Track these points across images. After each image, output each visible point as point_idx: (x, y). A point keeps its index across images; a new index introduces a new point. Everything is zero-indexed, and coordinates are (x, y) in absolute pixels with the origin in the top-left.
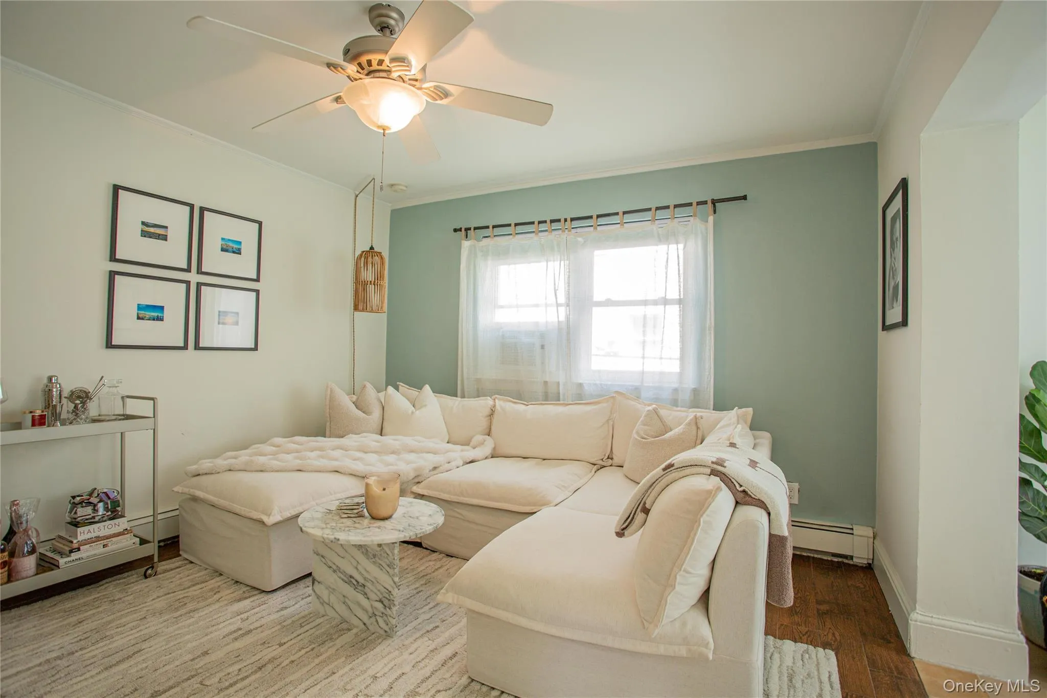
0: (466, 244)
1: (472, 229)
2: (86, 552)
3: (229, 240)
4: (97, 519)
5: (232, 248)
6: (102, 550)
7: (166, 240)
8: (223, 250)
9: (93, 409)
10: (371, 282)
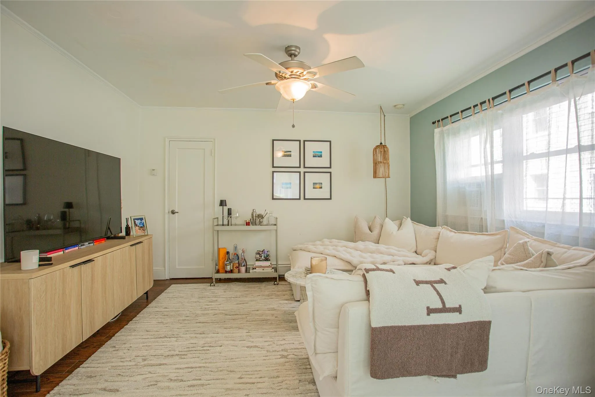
0: (437, 131)
1: (441, 120)
2: (258, 270)
3: (316, 152)
4: (261, 259)
5: (318, 155)
6: (262, 271)
7: (291, 156)
8: (314, 156)
9: (265, 221)
10: (380, 162)
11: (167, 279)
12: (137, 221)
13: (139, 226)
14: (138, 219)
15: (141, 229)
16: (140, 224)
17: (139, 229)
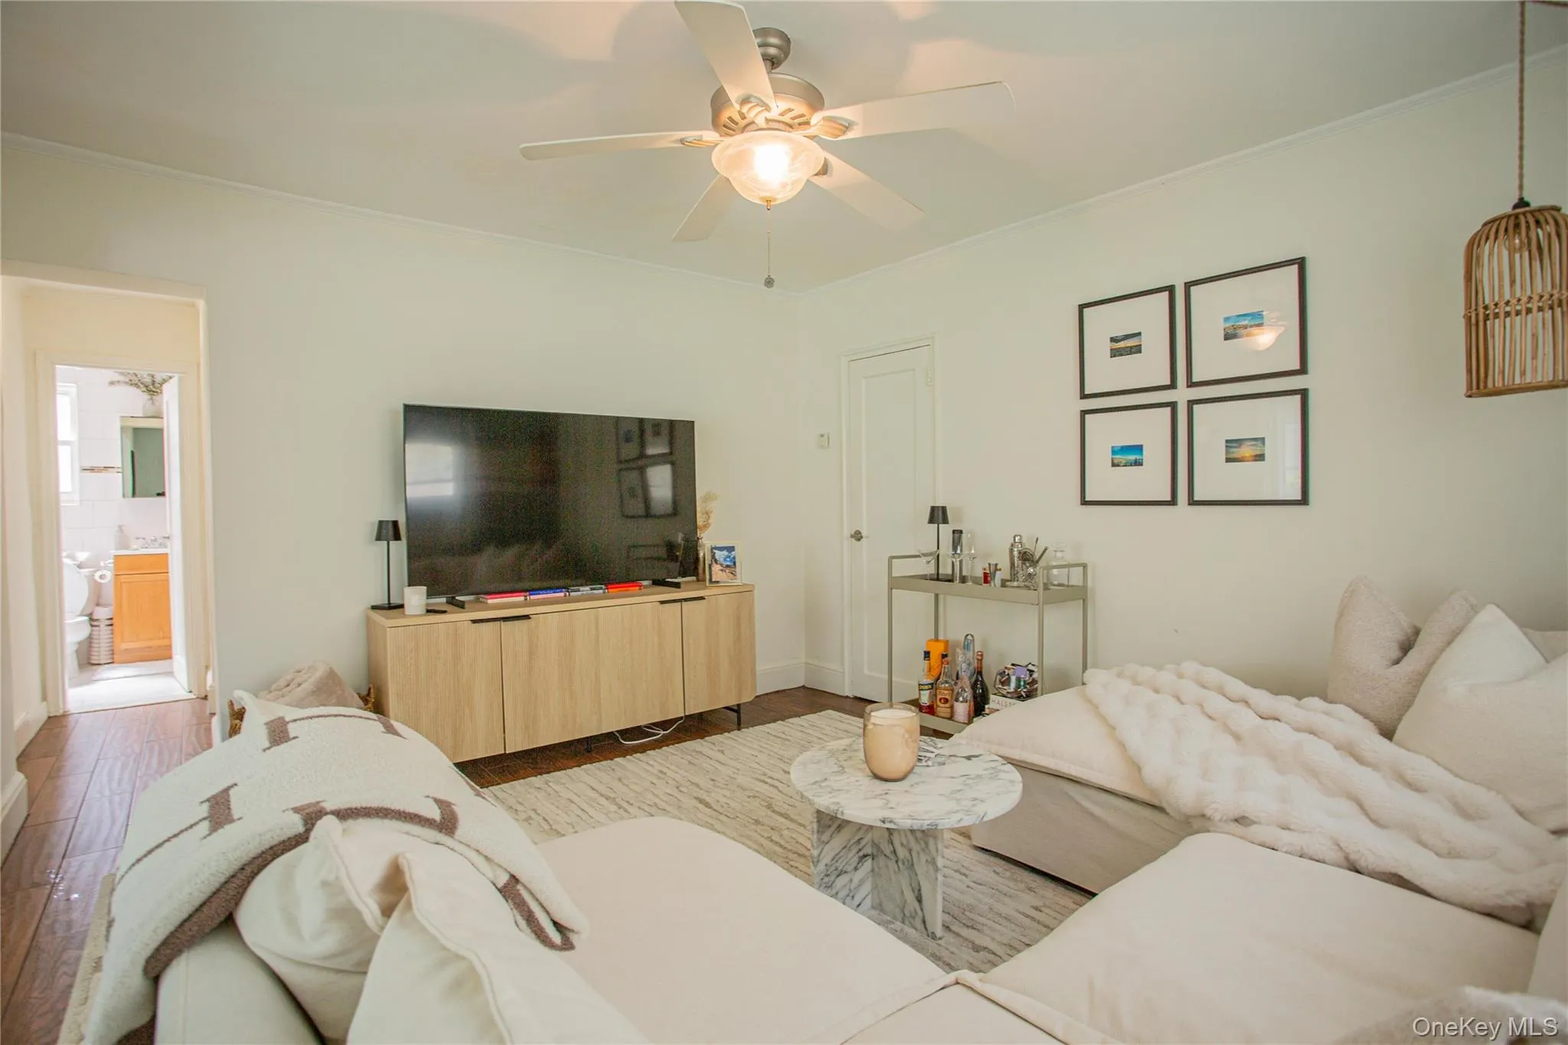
11: (847, 697)
12: (718, 554)
13: (721, 565)
14: (721, 549)
15: (727, 571)
16: (725, 560)
17: (722, 570)
